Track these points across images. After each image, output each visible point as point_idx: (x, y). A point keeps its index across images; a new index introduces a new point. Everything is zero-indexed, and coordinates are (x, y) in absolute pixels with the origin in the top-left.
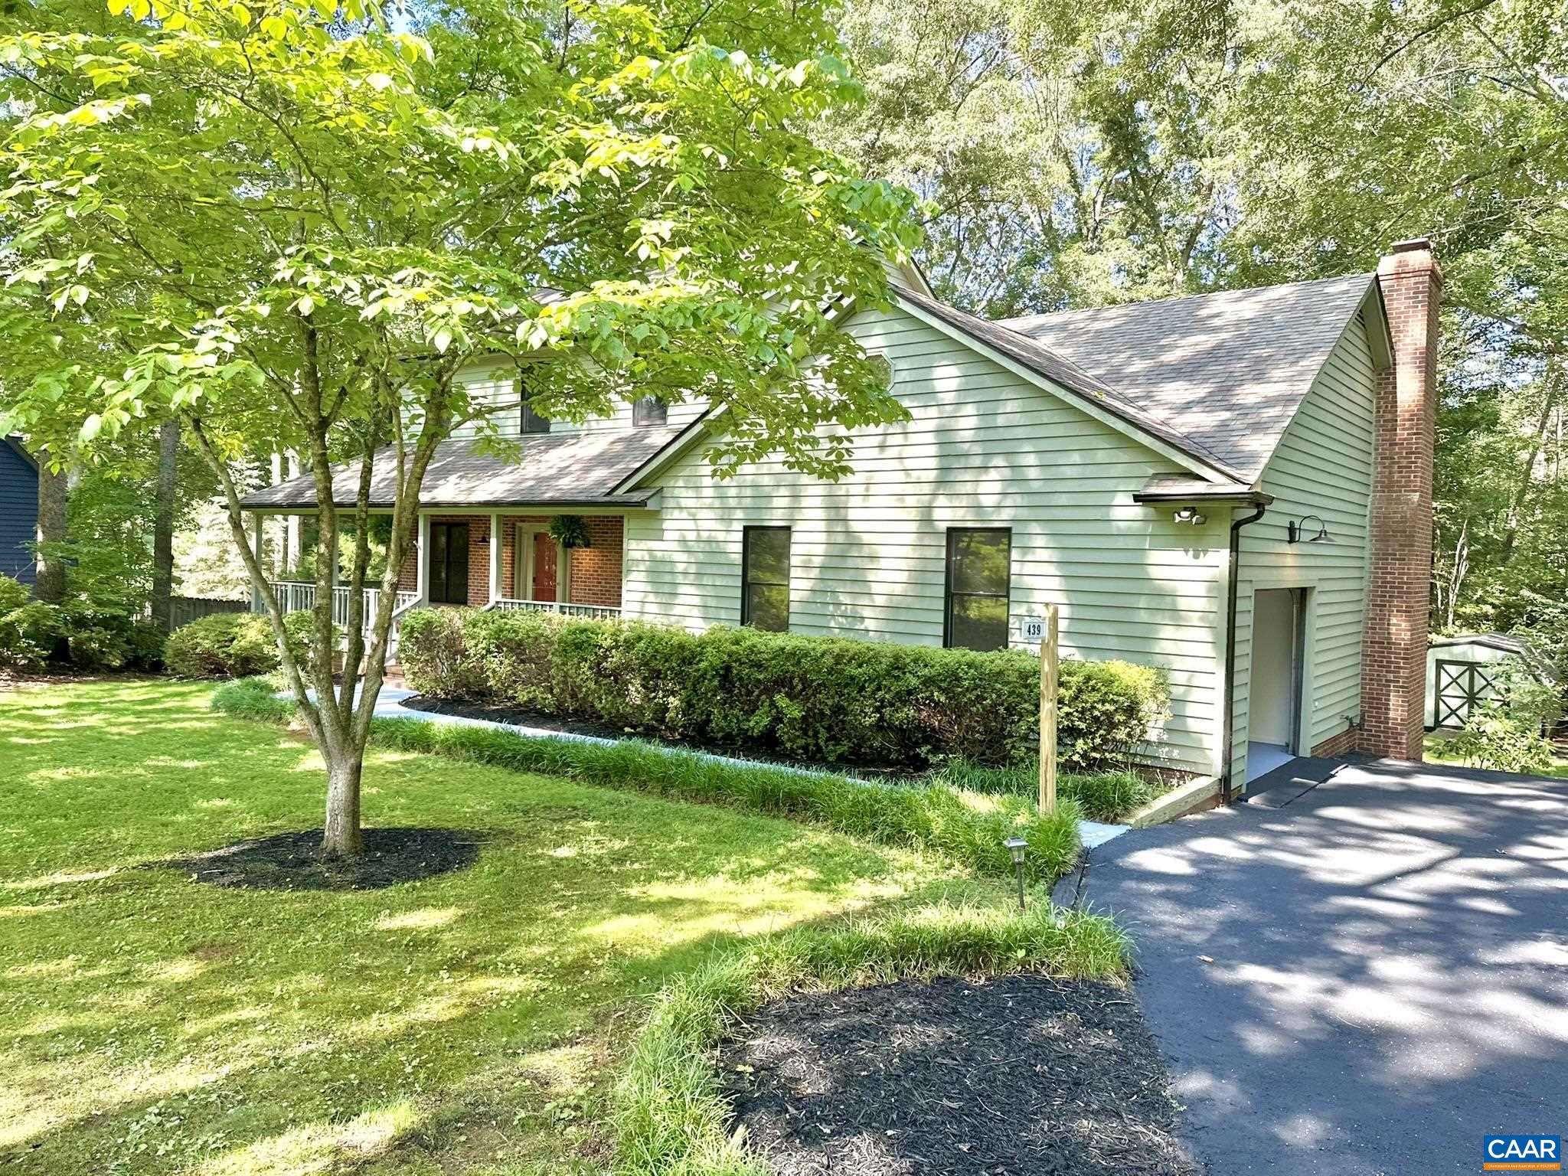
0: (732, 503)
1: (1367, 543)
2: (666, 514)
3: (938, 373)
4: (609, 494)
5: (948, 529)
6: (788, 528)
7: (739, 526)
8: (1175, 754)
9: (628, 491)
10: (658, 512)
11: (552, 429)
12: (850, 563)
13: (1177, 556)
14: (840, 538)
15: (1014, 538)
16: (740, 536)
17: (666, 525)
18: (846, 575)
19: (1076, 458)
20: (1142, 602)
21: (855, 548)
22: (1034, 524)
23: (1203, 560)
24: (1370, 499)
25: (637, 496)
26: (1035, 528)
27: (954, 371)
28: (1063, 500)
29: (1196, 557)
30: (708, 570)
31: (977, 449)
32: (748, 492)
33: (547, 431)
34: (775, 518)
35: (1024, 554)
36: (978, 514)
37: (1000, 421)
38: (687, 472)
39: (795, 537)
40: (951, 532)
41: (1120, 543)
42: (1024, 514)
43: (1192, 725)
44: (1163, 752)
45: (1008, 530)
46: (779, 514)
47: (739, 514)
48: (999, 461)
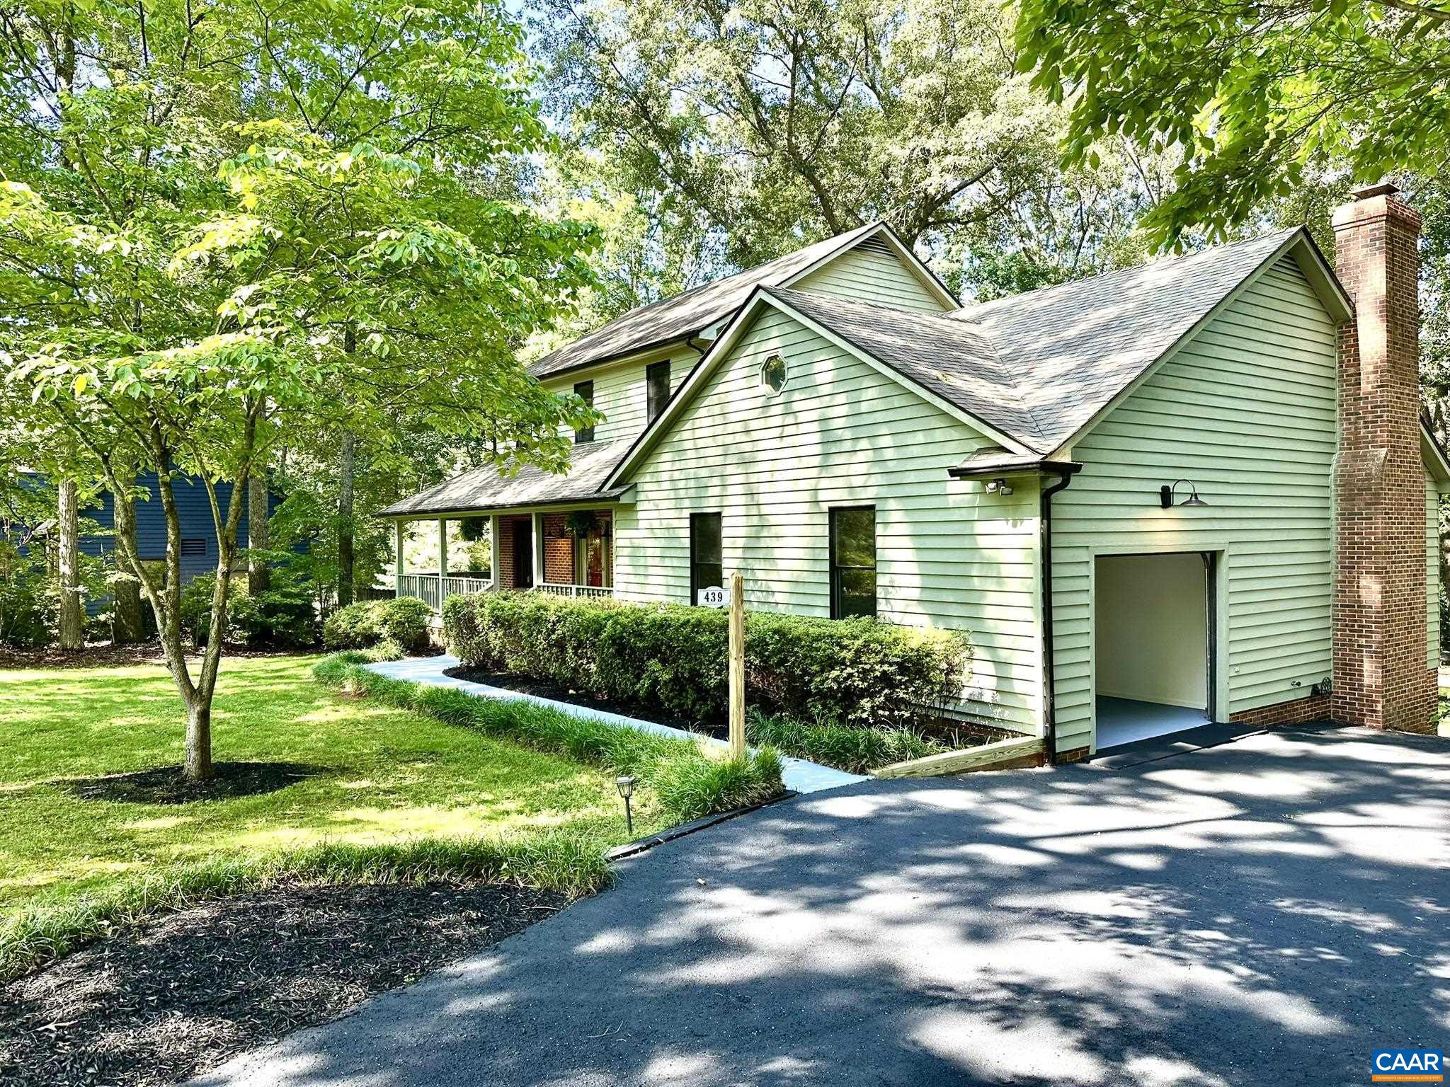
0: (682, 493)
1: (1332, 503)
2: (640, 506)
3: (817, 367)
4: (599, 491)
5: (830, 509)
6: (719, 514)
7: (687, 513)
8: (1007, 714)
9: (611, 488)
10: (634, 505)
11: (596, 437)
12: (763, 543)
13: (1000, 526)
14: (755, 521)
15: (878, 514)
16: (687, 523)
17: (640, 515)
18: (761, 554)
19: (920, 437)
20: (975, 570)
21: (766, 529)
22: (891, 501)
23: (1020, 529)
24: (1335, 457)
25: (617, 492)
26: (892, 504)
27: (830, 365)
28: (912, 477)
29: (1014, 526)
30: (668, 553)
31: (848, 434)
32: (692, 483)
33: (592, 439)
34: (710, 506)
35: (885, 529)
36: (850, 494)
37: (864, 407)
38: (651, 470)
39: (725, 522)
40: (833, 512)
41: (956, 515)
42: (884, 492)
43: (1018, 687)
44: (996, 713)
45: (872, 507)
46: (713, 502)
47: (687, 503)
48: (864, 444)
